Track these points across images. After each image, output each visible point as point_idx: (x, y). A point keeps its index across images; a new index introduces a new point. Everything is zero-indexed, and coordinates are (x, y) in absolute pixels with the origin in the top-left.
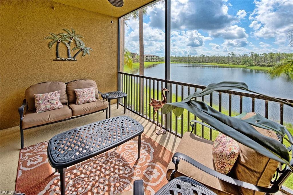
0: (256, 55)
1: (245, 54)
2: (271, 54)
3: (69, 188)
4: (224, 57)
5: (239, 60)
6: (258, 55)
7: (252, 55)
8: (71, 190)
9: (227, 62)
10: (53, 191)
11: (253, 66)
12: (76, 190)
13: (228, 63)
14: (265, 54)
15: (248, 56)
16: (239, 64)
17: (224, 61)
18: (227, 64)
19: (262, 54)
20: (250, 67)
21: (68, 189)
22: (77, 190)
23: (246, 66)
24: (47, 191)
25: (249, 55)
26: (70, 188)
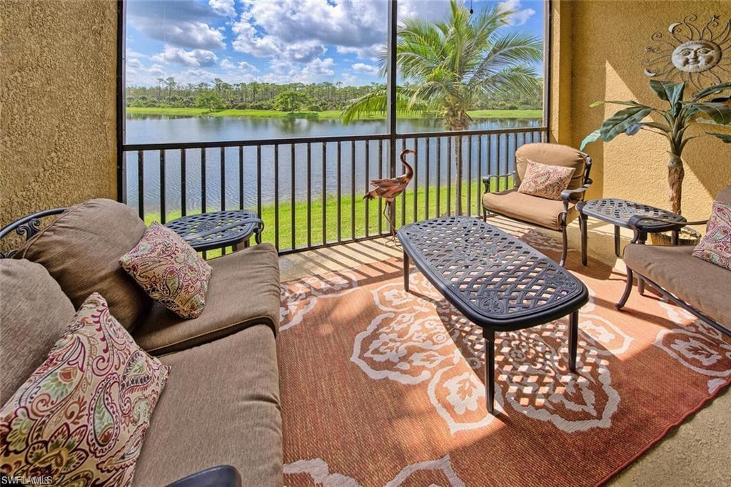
0: (226, 86)
1: (202, 84)
2: (255, 85)
3: (539, 369)
4: (144, 89)
5: (187, 95)
6: (230, 86)
7: (218, 86)
8: (543, 364)
9: (154, 102)
10: (550, 398)
11: (223, 108)
12: (541, 355)
13: (157, 105)
14: (243, 85)
15: (208, 88)
16: (187, 107)
17: (144, 98)
18: (154, 106)
19: (238, 85)
20: (217, 112)
21: (541, 369)
22: (542, 353)
23: (208, 110)
24: (553, 413)
25: (212, 86)
26: (539, 366)
